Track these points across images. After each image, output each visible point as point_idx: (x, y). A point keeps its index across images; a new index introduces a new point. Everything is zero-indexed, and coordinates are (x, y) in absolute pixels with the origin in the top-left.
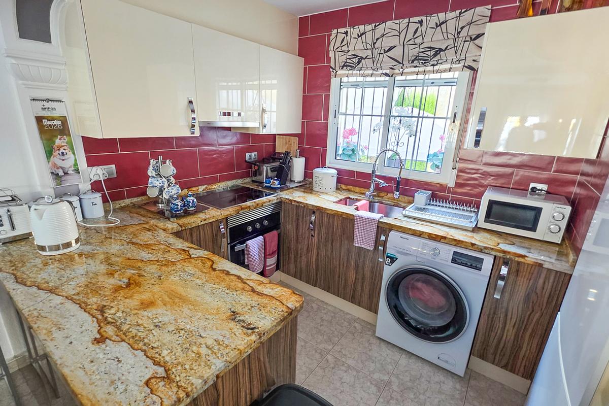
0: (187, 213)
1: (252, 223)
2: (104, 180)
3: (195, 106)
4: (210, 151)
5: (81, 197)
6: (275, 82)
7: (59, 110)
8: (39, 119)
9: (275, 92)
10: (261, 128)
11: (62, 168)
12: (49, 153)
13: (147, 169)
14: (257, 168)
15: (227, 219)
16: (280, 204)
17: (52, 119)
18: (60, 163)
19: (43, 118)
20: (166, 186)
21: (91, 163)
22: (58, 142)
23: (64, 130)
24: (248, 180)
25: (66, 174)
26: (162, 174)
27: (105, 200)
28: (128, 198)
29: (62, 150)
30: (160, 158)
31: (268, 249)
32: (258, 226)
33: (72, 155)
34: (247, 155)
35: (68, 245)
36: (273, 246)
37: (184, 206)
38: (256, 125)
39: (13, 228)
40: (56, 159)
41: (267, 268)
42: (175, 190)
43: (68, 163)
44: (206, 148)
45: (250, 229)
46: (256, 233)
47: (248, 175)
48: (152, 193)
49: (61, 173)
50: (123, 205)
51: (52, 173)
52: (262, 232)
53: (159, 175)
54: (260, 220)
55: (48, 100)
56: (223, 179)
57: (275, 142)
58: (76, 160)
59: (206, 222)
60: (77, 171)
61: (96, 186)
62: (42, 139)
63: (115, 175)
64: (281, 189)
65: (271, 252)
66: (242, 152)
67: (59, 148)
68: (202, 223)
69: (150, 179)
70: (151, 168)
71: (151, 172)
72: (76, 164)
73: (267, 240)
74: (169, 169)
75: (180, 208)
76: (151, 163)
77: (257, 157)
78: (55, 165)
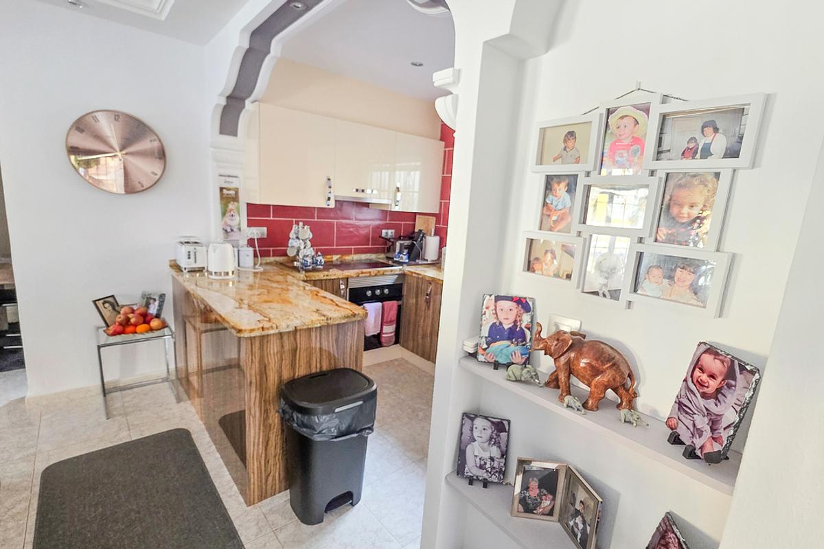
0: (314, 270)
1: (373, 289)
2: (257, 239)
3: (332, 183)
4: (347, 224)
5: (240, 249)
6: (419, 164)
7: (235, 184)
8: (221, 189)
9: (418, 173)
10: (393, 205)
11: (230, 226)
12: (224, 214)
13: (290, 232)
14: (391, 244)
15: (347, 279)
16: (403, 276)
17: (229, 189)
18: (229, 222)
19: (224, 188)
20: (302, 247)
21: (251, 224)
22: (231, 206)
23: (235, 199)
24: (382, 256)
25: (232, 230)
26: (300, 237)
27: (255, 256)
28: (273, 256)
29: (232, 213)
30: (301, 224)
31: (386, 316)
32: (378, 292)
33: (238, 218)
34: (384, 232)
35: (227, 274)
36: (393, 314)
37: (313, 263)
38: (390, 202)
39: (195, 262)
40: (227, 219)
41: (383, 335)
42: (310, 251)
43: (234, 223)
44: (344, 221)
45: (369, 293)
46: (374, 299)
47: (383, 251)
48: (291, 253)
49: (229, 230)
50: (268, 261)
51: (223, 229)
52: (381, 299)
53: (297, 238)
54: (382, 288)
55: (229, 176)
56: (358, 252)
57: (415, 221)
58: (240, 221)
59: (328, 278)
60: (240, 229)
61: (251, 242)
62: (221, 203)
63: (265, 236)
64: (408, 264)
65: (389, 320)
66: (378, 229)
67: (231, 210)
68: (324, 278)
69: (290, 240)
70: (293, 232)
71: (292, 235)
72: (239, 224)
73: (386, 307)
74: (307, 233)
75: (309, 264)
76: (293, 229)
77: (394, 234)
78: (226, 223)
